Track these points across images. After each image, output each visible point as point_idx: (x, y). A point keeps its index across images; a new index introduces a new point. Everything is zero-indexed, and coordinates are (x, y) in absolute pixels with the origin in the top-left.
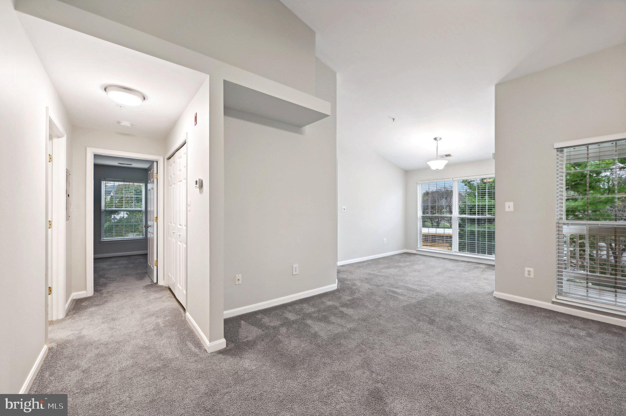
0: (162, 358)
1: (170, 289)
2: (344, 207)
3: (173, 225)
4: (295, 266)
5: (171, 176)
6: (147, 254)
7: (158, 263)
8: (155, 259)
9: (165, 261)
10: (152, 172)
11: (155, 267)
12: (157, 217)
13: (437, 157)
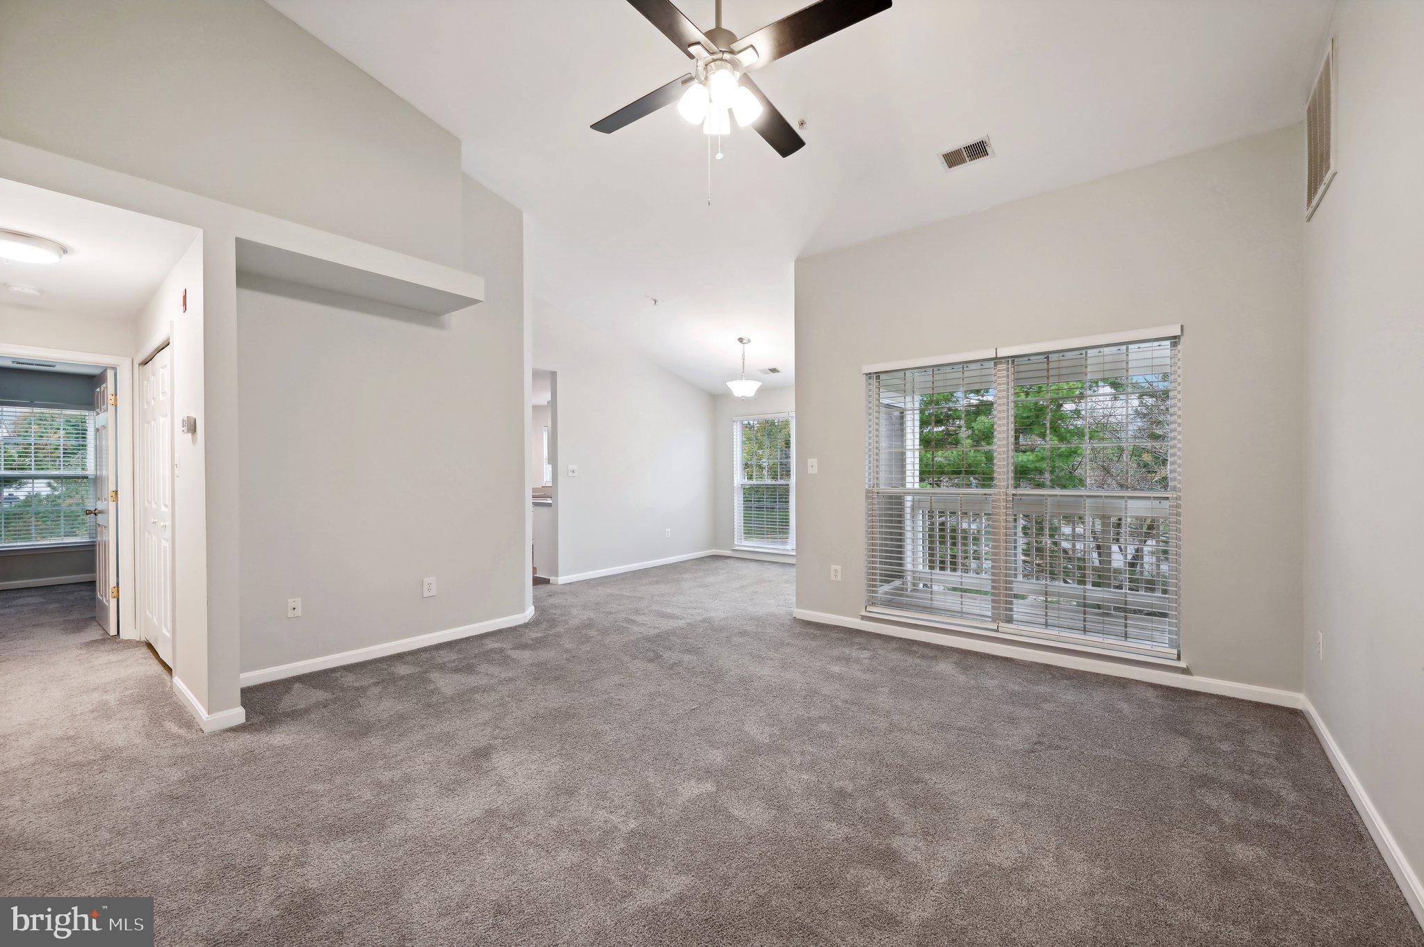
0: (103, 747)
1: (149, 646)
2: (571, 467)
3: (154, 506)
4: (427, 580)
5: (148, 403)
6: (95, 581)
7: (120, 592)
8: (113, 583)
9: (139, 588)
10: (104, 391)
11: (113, 603)
12: (116, 492)
13: (743, 374)
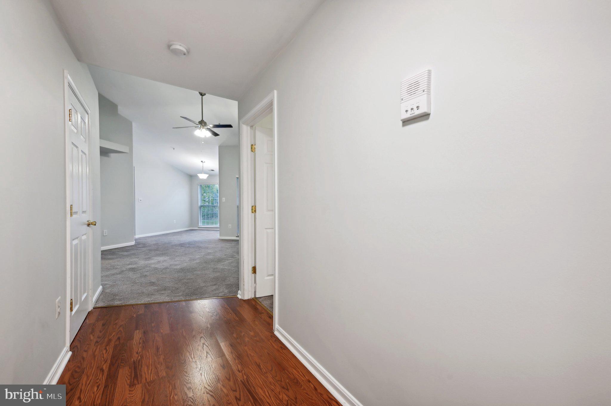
13: (203, 171)
